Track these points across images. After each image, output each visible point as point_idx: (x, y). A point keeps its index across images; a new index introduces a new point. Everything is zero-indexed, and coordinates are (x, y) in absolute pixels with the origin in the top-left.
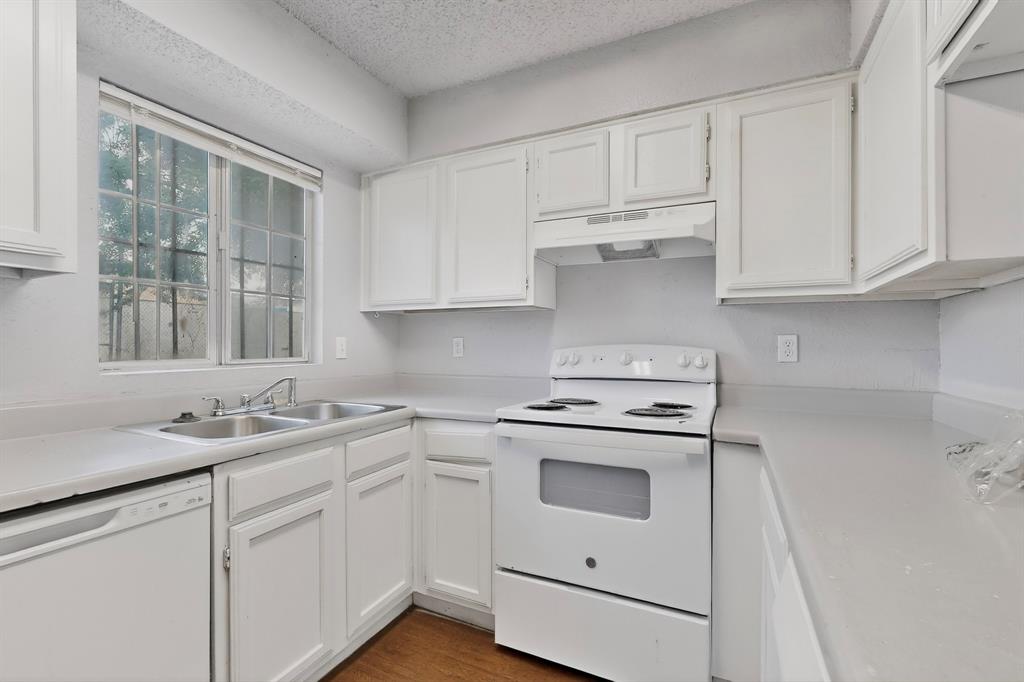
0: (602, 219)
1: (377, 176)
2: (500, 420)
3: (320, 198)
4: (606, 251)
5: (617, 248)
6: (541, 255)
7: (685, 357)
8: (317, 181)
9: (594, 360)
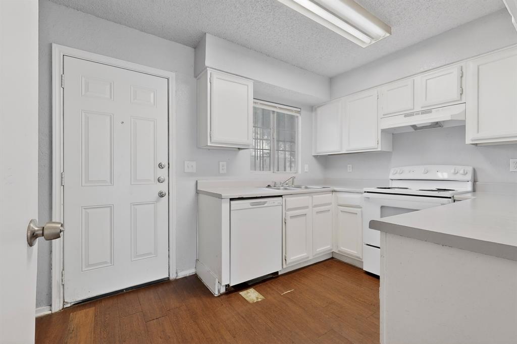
0: (411, 115)
1: (319, 107)
2: (365, 192)
3: (300, 118)
4: (414, 127)
5: (418, 126)
6: (384, 131)
7: (455, 170)
8: (299, 112)
9: (409, 172)
